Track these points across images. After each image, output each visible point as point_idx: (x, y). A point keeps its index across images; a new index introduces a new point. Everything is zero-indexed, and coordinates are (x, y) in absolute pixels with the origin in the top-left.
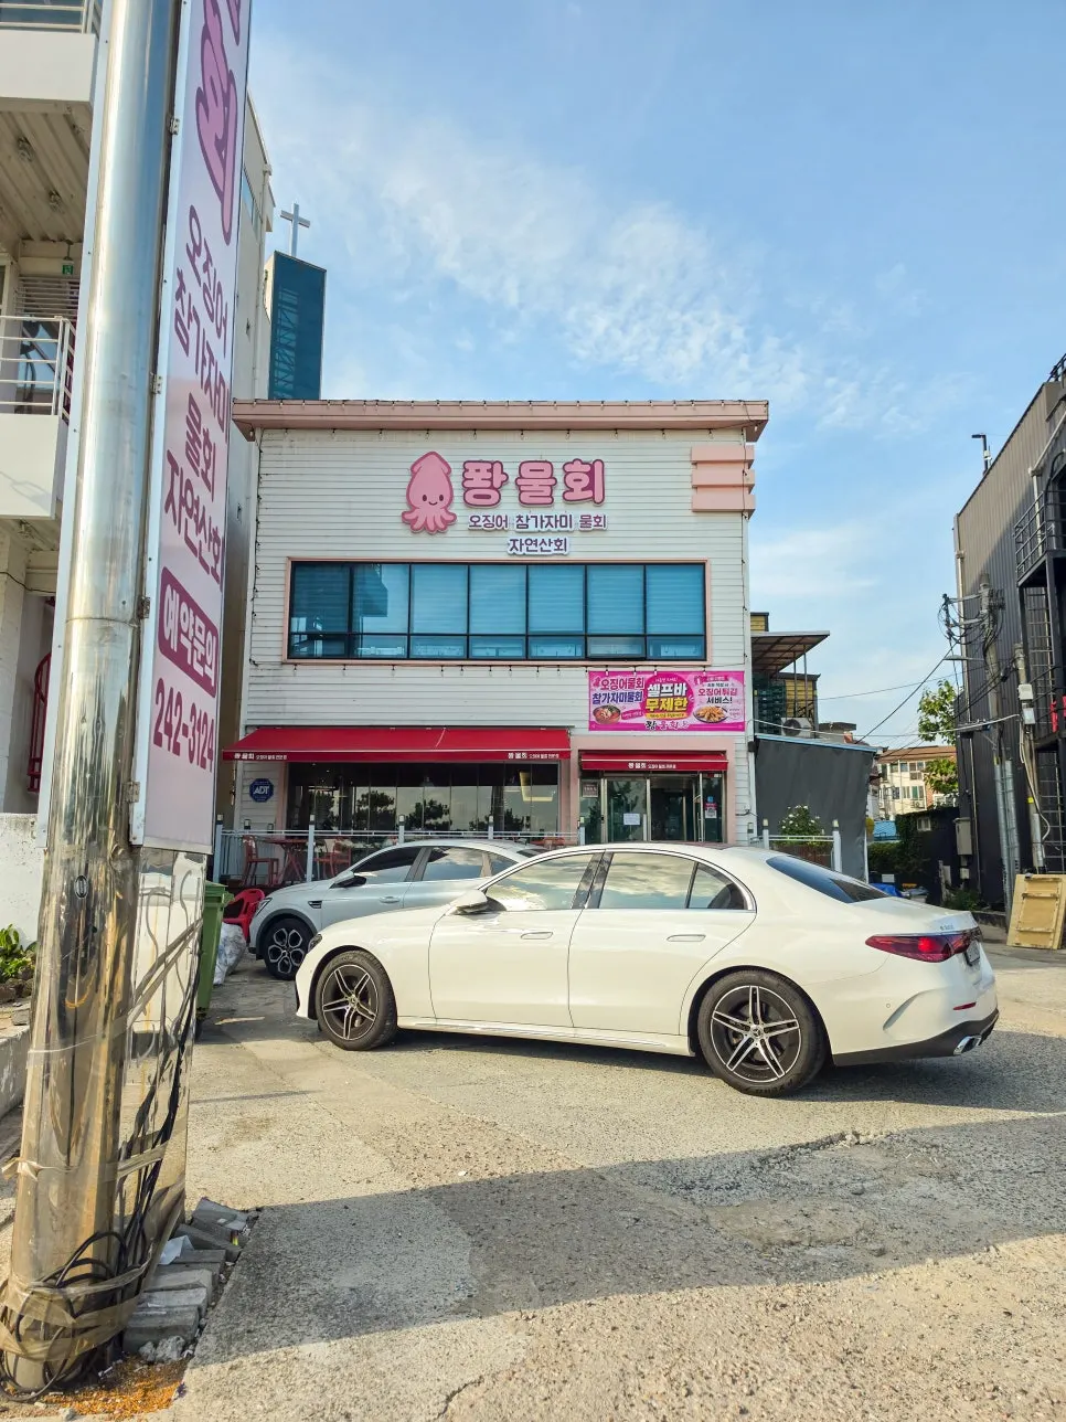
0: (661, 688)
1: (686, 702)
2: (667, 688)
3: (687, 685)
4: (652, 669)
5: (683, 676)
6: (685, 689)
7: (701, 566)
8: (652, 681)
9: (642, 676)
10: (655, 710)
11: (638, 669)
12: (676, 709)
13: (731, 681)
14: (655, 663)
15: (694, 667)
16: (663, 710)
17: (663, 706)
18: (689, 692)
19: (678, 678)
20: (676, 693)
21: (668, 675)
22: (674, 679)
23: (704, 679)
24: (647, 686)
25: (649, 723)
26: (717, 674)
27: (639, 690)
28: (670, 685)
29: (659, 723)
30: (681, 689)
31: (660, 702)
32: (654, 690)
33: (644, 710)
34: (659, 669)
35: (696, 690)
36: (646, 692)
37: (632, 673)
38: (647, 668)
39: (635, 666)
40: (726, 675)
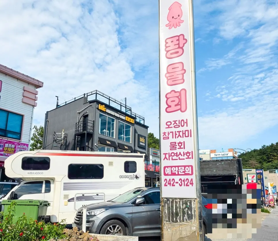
0: (9, 145)
1: (14, 150)
2: (10, 145)
3: (15, 146)
4: (7, 140)
5: (14, 143)
6: (14, 146)
7: (22, 116)
8: (6, 143)
9: (4, 141)
10: (6, 151)
11: (3, 139)
12: (11, 151)
13: (25, 146)
14: (8, 138)
15: (17, 141)
16: (8, 151)
17: (8, 150)
18: (15, 147)
19: (13, 143)
20: (12, 147)
21: (10, 142)
22: (12, 143)
23: (19, 145)
24: (5, 144)
25: (4, 154)
26: (22, 144)
27: (3, 145)
28: (11, 145)
29: (7, 154)
30: (13, 146)
31: (8, 149)
32: (7, 145)
33: (3, 150)
34: (9, 140)
35: (17, 147)
36: (4, 145)
37: (2, 140)
38: (5, 139)
39: (2, 138)
40: (24, 144)
